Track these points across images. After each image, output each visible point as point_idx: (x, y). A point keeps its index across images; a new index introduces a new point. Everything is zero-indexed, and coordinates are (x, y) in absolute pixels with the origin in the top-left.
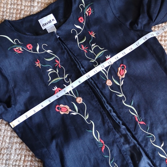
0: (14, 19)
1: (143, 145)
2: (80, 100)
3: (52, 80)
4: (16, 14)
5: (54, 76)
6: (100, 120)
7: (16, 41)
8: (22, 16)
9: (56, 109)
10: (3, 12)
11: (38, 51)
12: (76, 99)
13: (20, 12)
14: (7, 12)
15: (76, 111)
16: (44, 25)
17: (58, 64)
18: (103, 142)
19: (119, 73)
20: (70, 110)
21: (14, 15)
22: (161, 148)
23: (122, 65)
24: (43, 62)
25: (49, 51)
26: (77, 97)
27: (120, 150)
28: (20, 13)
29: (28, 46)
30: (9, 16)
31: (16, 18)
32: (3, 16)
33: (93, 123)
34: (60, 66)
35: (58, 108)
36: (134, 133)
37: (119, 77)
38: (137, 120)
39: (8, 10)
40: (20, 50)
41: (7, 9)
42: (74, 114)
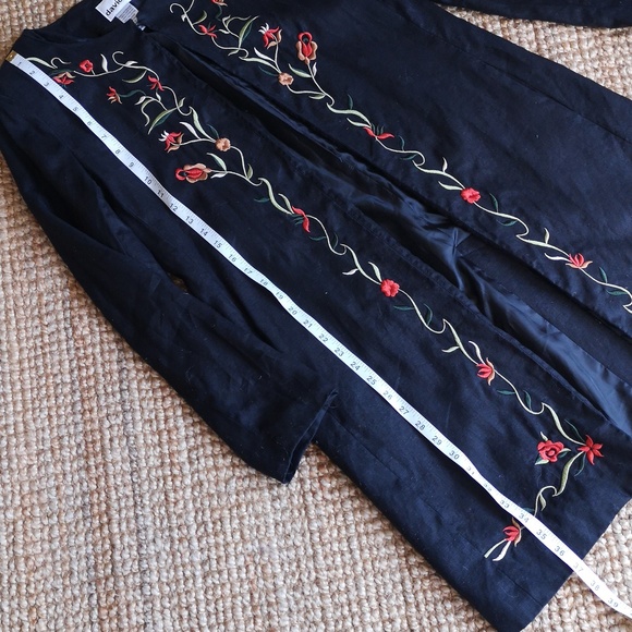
0: (46, 24)
1: (399, 177)
2: (224, 144)
3: (152, 120)
4: (47, 13)
5: (154, 109)
6: (280, 171)
7: (56, 62)
8: (60, 13)
9: (178, 176)
10: (20, 18)
11: (106, 69)
12: (215, 145)
13: (55, 6)
14: (27, 17)
15: (222, 169)
16: (109, 13)
17: (157, 85)
18: (300, 211)
19: (301, 54)
20: (209, 171)
21: (44, 16)
22: (444, 173)
23: (301, 36)
24: (123, 89)
25: (129, 64)
26: (216, 139)
27: (345, 215)
28: (55, 9)
29: (83, 66)
30: (35, 22)
31: (49, 21)
32: (21, 25)
33: (266, 181)
34: (161, 87)
35: (181, 174)
36: (370, 160)
37: (304, 61)
38: (371, 133)
39: (29, 12)
40: (68, 78)
41: (25, 10)
42: (220, 175)
